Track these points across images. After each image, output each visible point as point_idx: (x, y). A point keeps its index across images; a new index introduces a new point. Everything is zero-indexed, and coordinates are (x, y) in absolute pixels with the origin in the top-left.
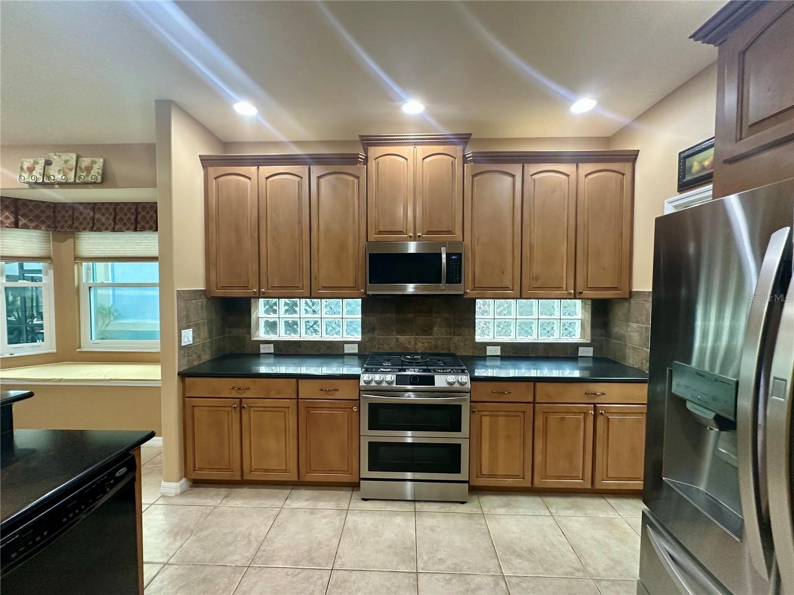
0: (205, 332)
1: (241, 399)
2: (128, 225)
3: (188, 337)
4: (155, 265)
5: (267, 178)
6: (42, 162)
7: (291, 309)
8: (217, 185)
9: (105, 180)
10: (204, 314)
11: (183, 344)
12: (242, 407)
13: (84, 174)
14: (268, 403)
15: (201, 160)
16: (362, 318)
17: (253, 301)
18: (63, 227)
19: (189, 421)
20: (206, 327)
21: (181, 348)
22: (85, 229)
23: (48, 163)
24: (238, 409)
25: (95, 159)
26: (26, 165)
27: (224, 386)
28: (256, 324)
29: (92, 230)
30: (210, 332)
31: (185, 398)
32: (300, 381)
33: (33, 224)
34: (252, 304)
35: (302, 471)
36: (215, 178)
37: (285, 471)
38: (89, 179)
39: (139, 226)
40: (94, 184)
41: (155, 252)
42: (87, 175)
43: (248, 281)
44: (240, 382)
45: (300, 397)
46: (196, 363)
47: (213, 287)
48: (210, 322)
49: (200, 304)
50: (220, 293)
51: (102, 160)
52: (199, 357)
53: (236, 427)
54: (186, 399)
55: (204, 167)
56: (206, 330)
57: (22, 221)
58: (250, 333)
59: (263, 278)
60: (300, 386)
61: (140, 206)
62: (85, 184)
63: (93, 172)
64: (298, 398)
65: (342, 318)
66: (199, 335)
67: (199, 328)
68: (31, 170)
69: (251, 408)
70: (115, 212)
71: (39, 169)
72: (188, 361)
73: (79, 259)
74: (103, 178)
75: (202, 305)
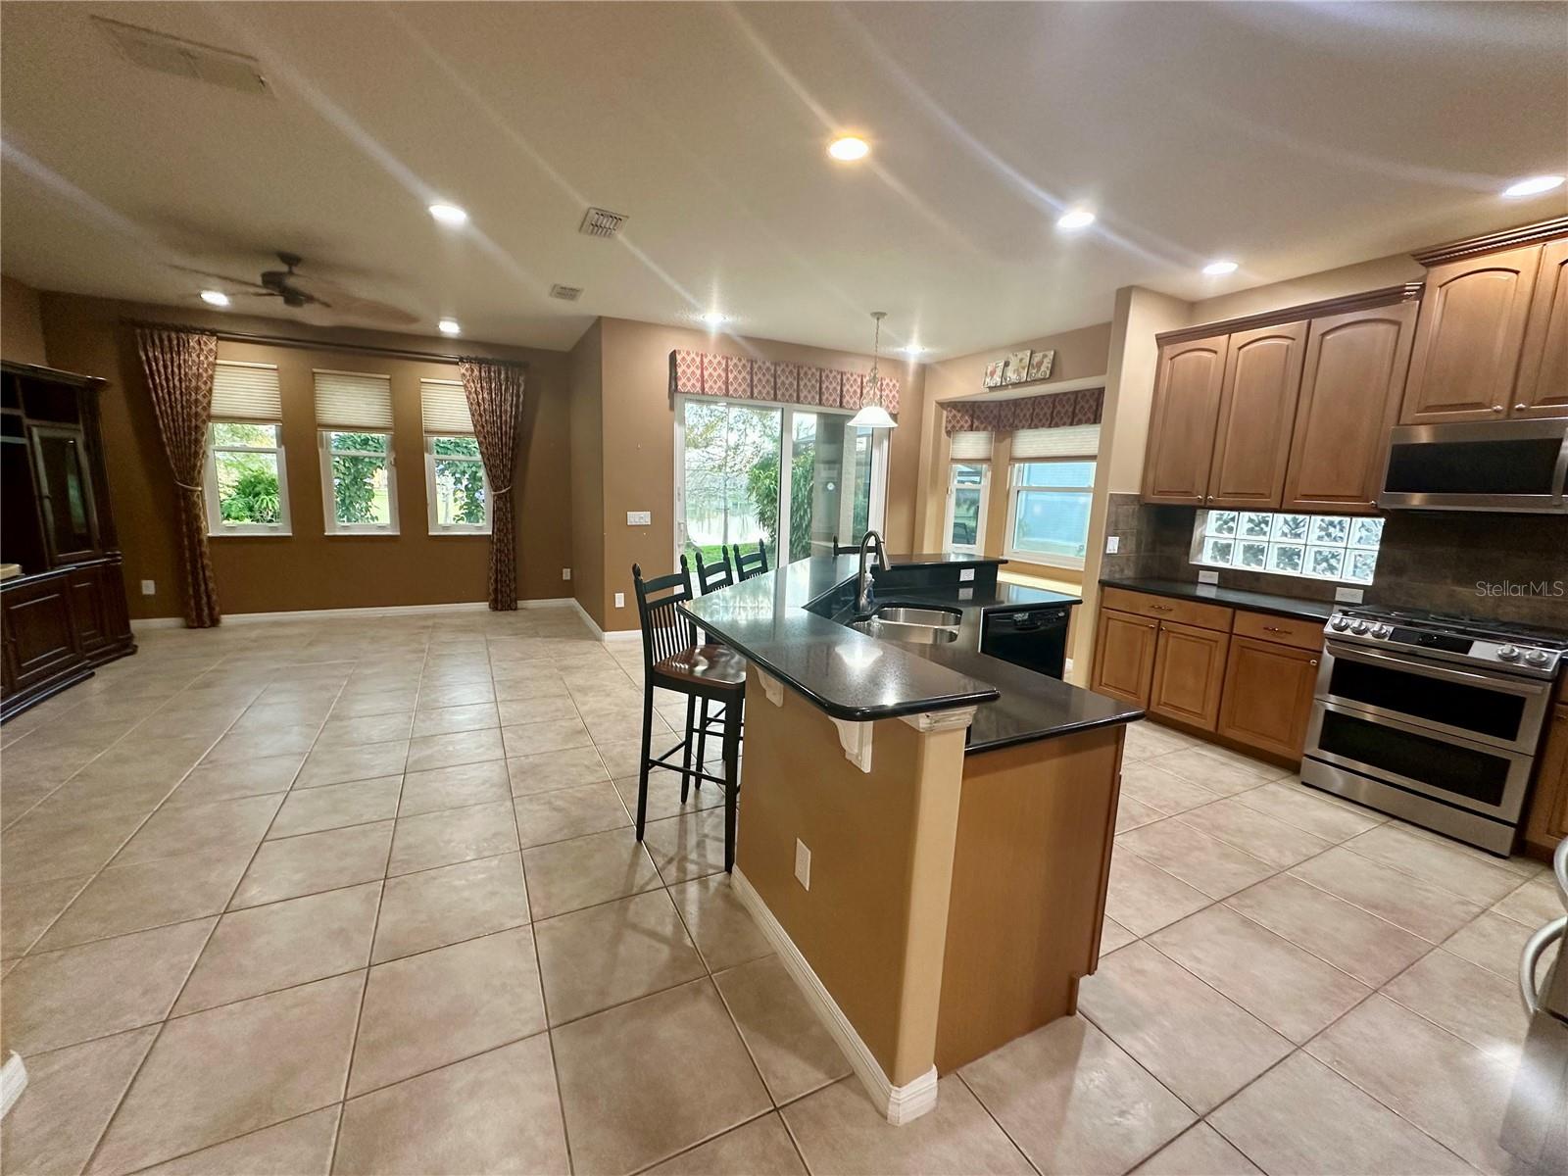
0: (1132, 544)
1: (1160, 620)
2: (1065, 419)
3: (1113, 546)
4: (1093, 465)
5: (1240, 348)
6: (1002, 364)
7: (1256, 529)
8: (1172, 368)
9: (1054, 374)
10: (1134, 523)
11: (1108, 552)
12: (1159, 629)
13: (1035, 371)
14: (1190, 630)
15: (1157, 339)
16: (1380, 552)
17: (1199, 512)
18: (1004, 427)
19: (1102, 633)
20: (1134, 539)
21: (1105, 553)
22: (1023, 427)
23: (1007, 364)
24: (1156, 630)
25: (1047, 353)
26: (990, 369)
27: (1143, 602)
28: (1199, 544)
29: (1030, 427)
30: (1138, 545)
31: (1102, 607)
32: (1238, 612)
33: (983, 426)
34: (1197, 517)
35: (1222, 722)
36: (1171, 359)
37: (1200, 715)
38: (1039, 376)
39: (1076, 420)
40: (1043, 380)
41: (1093, 449)
42: (1037, 372)
43: (1193, 485)
44: (1163, 601)
45: (1234, 632)
46: (1117, 576)
47: (1149, 492)
48: (1139, 533)
49: (1131, 510)
50: (1156, 499)
51: (1052, 353)
52: (1122, 571)
53: (1150, 649)
54: (1104, 610)
55: (1159, 346)
56: (1134, 542)
57: (976, 424)
58: (1188, 554)
59: (1214, 481)
60: (1236, 618)
61: (1080, 395)
62: (1035, 382)
63: (1043, 369)
64: (1231, 633)
65: (1346, 548)
66: (1125, 545)
67: (1126, 538)
68: (992, 374)
69: (1172, 634)
70: (1054, 405)
71: (999, 372)
72: (1110, 571)
73: (1014, 460)
74: (1051, 373)
75: (1133, 512)
